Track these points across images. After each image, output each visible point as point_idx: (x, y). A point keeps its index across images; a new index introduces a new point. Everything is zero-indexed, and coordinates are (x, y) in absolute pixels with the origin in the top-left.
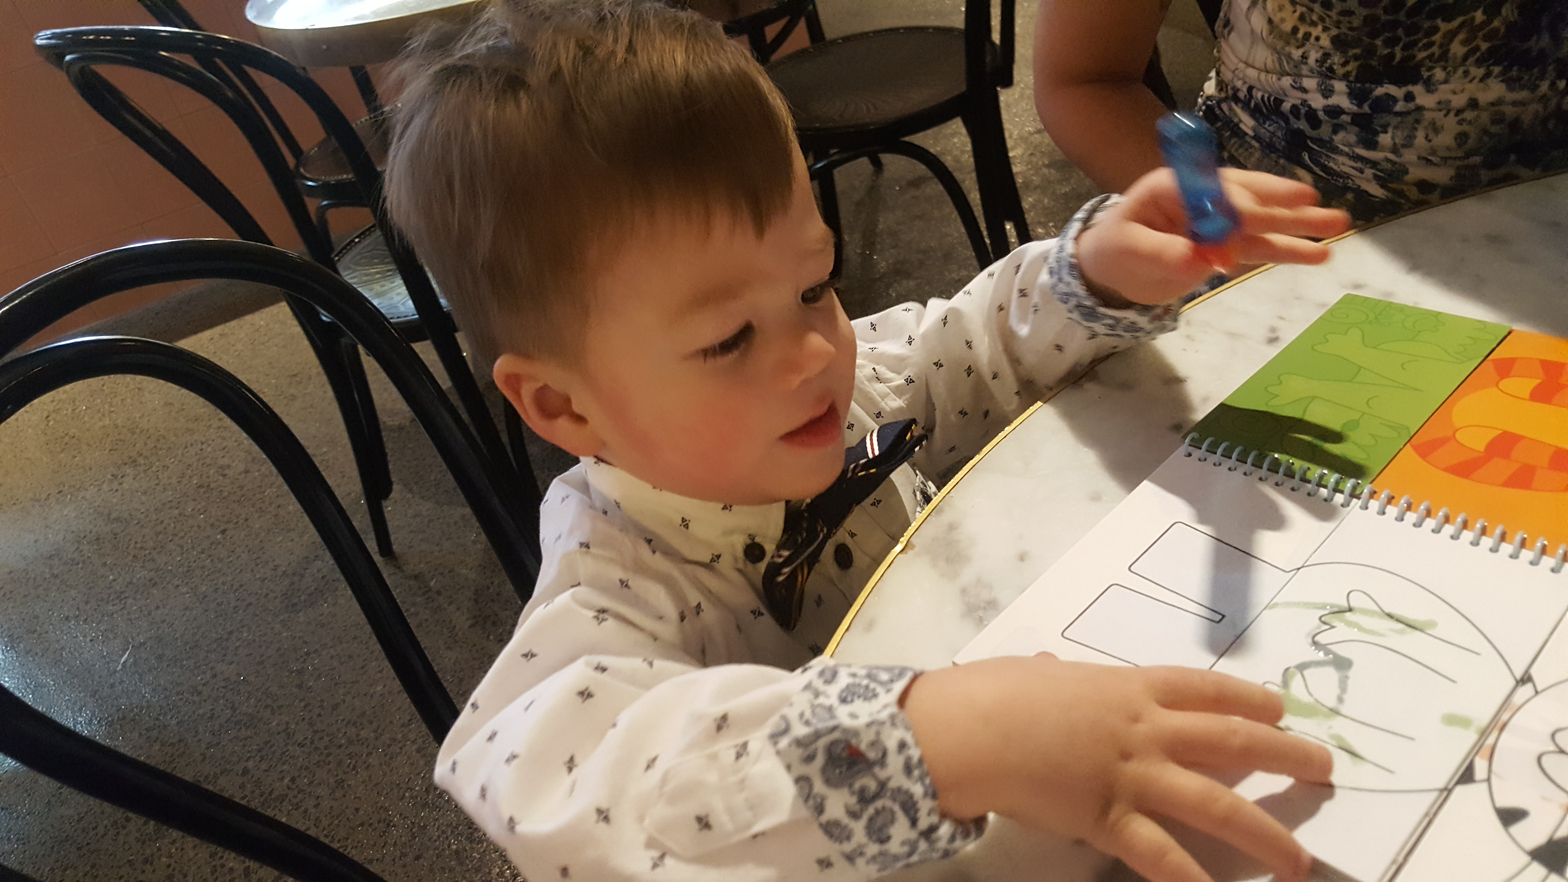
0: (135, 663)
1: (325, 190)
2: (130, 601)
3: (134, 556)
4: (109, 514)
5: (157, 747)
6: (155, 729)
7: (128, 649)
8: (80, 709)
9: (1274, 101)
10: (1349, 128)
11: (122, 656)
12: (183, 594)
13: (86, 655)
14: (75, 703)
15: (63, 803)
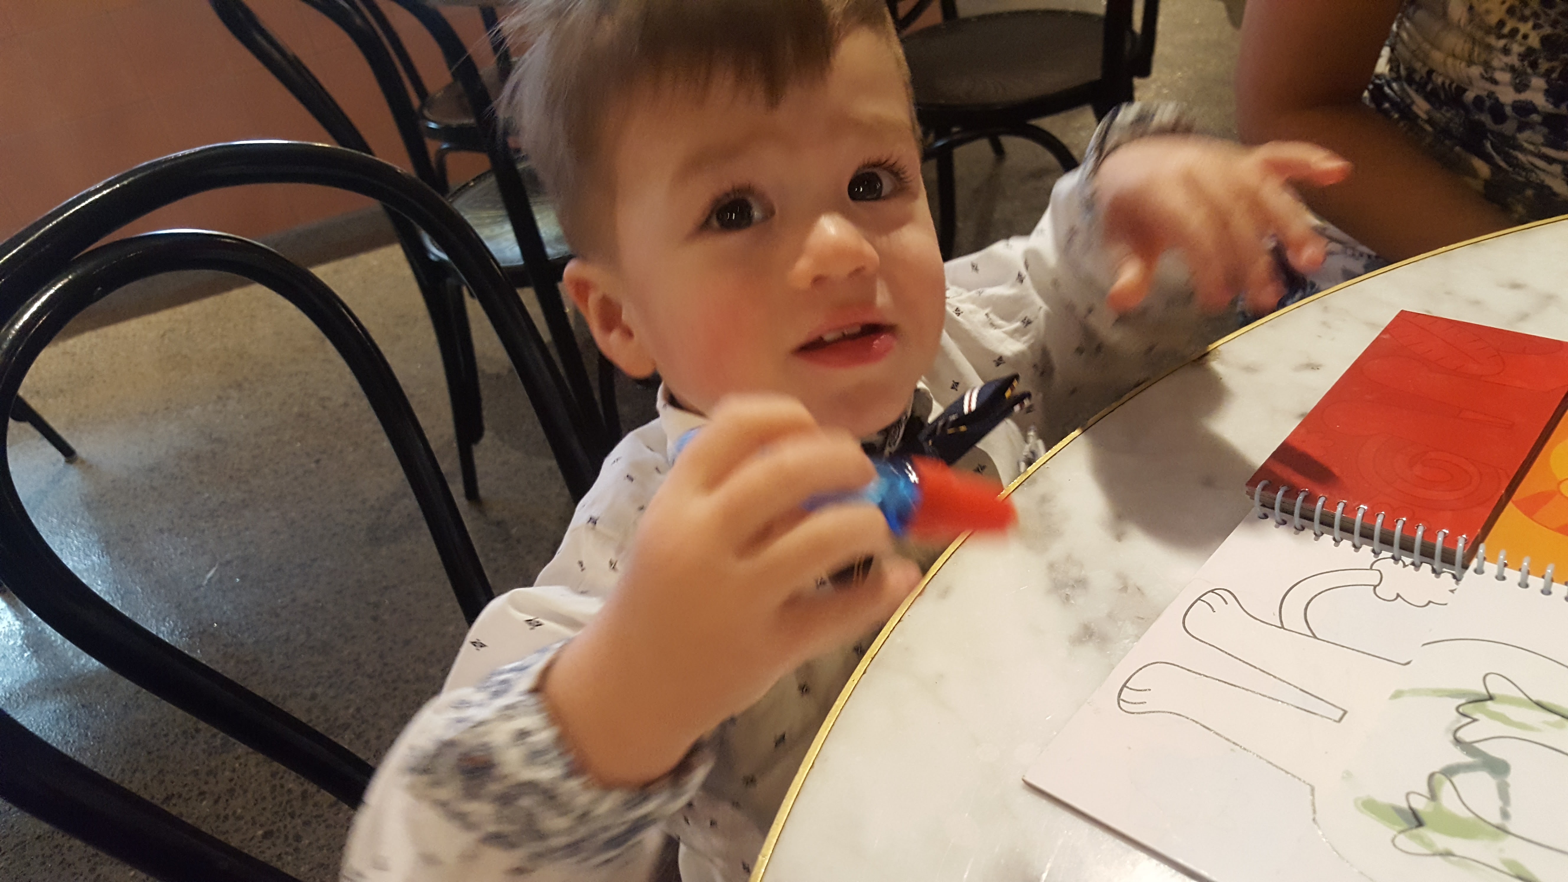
0: (220, 581)
1: (446, 133)
2: (221, 520)
3: (231, 477)
4: (211, 435)
5: (232, 663)
6: (232, 645)
7: (214, 566)
8: (164, 619)
9: (1456, 88)
10: (1538, 128)
11: (208, 571)
12: (274, 518)
13: (175, 568)
14: (159, 613)
15: (139, 707)
